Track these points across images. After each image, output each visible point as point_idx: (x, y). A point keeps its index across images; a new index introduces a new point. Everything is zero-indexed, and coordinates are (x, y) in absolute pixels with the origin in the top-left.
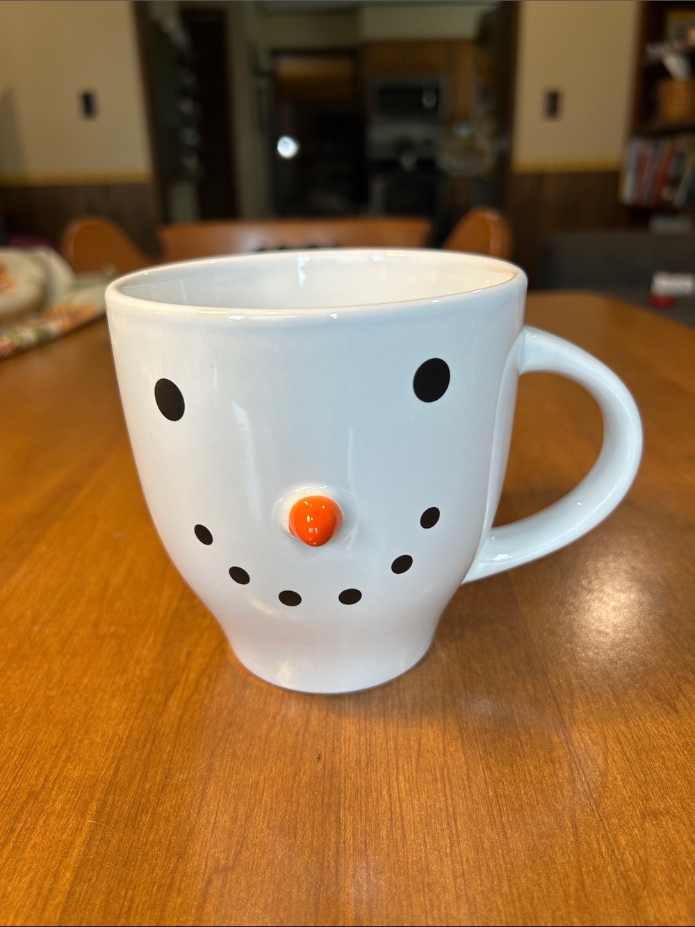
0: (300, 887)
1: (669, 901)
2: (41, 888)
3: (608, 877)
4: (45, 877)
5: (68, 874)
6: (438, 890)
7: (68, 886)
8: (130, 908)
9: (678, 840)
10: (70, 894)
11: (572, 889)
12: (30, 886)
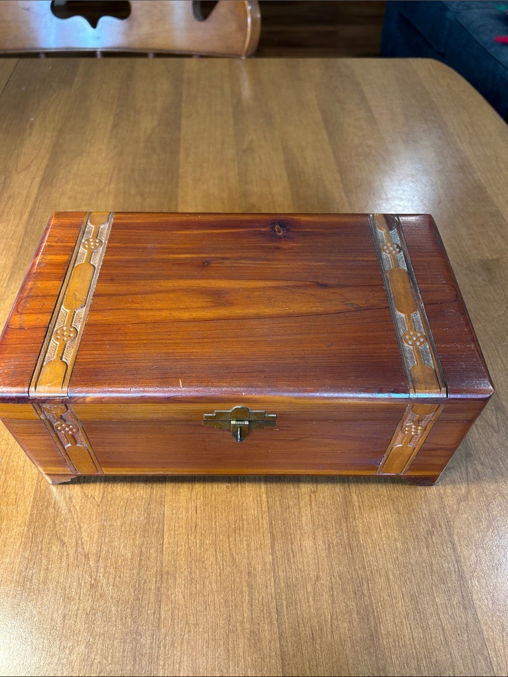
0: (339, 497)
1: (452, 499)
2: (257, 500)
3: (434, 491)
4: (257, 497)
5: (264, 495)
6: (382, 497)
7: (266, 499)
8: (289, 506)
9: (456, 478)
10: (268, 502)
11: (423, 495)
12: (254, 500)
